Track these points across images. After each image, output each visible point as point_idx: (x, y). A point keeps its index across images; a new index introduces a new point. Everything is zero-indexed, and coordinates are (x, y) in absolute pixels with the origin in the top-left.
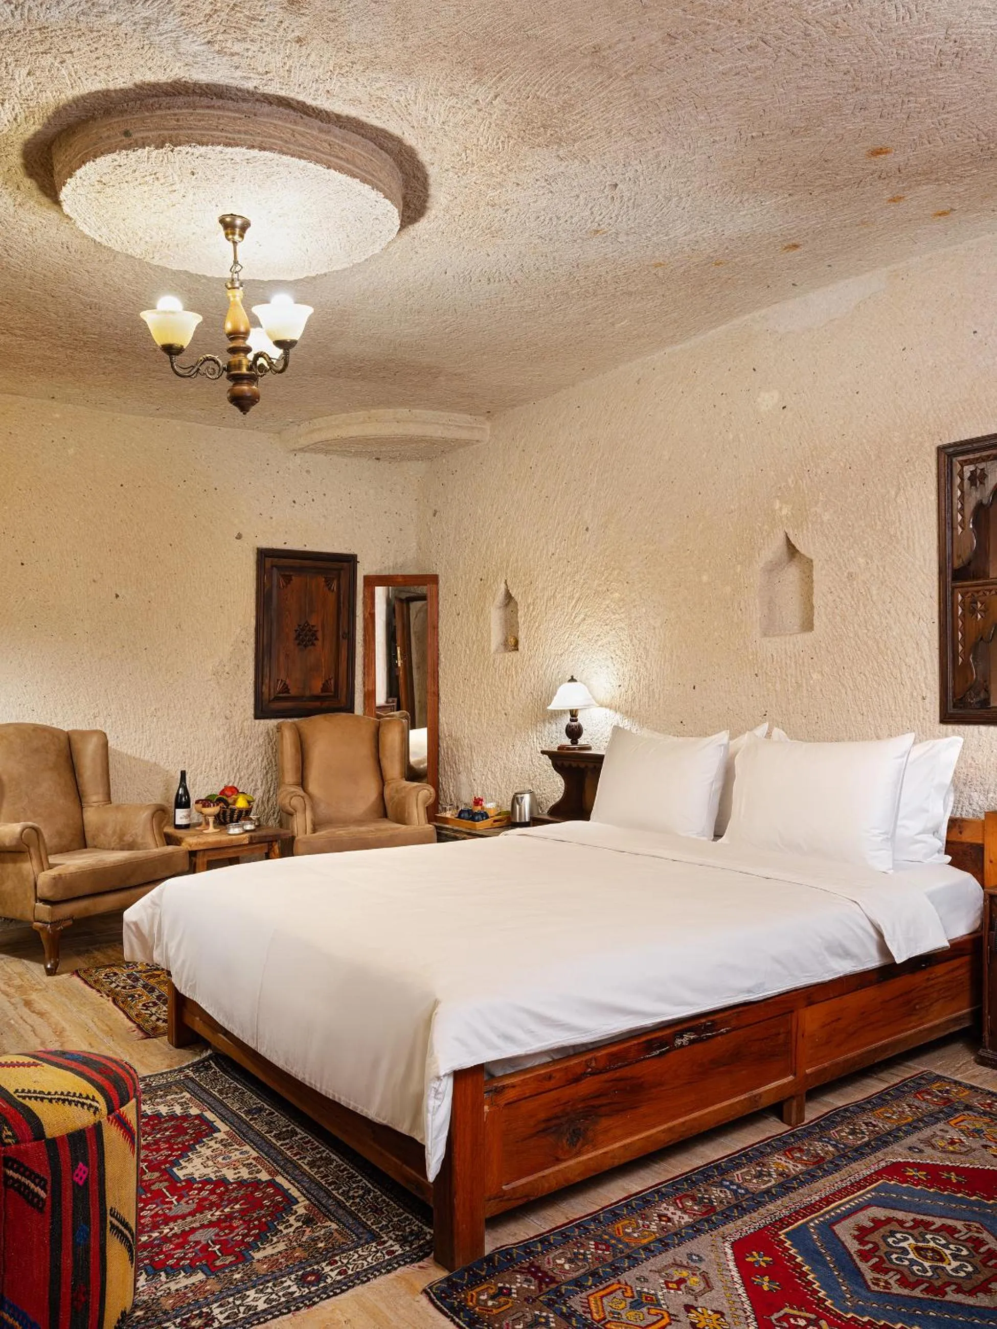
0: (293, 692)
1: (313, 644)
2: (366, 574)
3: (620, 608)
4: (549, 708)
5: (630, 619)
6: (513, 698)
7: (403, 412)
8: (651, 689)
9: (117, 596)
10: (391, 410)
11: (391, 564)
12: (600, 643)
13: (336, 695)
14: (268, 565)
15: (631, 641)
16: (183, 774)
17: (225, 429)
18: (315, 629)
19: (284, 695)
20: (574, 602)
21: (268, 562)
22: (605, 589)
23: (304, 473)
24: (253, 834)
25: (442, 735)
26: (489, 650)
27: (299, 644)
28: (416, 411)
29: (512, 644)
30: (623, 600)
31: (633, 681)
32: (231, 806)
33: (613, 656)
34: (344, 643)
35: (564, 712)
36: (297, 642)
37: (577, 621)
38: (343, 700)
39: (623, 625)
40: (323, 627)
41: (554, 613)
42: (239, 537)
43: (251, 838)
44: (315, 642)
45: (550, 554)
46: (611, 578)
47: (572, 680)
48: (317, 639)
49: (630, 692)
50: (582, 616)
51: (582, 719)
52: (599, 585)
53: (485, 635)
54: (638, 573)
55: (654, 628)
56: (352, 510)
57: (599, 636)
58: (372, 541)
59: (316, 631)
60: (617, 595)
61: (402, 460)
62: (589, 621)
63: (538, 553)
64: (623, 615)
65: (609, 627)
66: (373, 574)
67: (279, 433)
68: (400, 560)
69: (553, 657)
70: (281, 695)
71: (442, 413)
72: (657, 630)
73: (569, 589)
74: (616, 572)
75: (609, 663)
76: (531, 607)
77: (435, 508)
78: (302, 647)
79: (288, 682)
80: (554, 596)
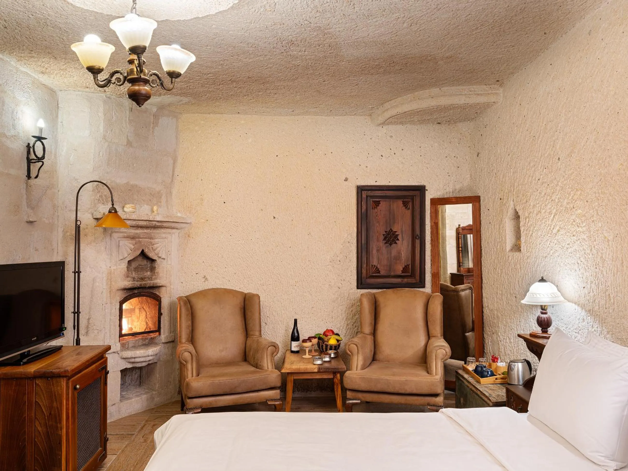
0: (382, 273)
1: (396, 243)
2: (432, 197)
3: (582, 222)
4: (523, 302)
5: (590, 231)
6: (519, 286)
7: (435, 91)
8: (607, 293)
9: (274, 218)
10: (427, 91)
11: (451, 190)
12: (570, 250)
13: (412, 275)
14: (364, 196)
15: (591, 250)
16: (296, 321)
17: (337, 117)
18: (397, 233)
19: (376, 274)
20: (552, 216)
21: (364, 194)
22: (572, 206)
23: (389, 138)
24: (320, 366)
25: (484, 306)
26: (506, 249)
27: (386, 243)
28: (445, 89)
29: (517, 248)
30: (584, 216)
31: (593, 285)
32: (326, 343)
33: (579, 262)
34: (418, 242)
35: (536, 306)
36: (385, 241)
37: (555, 231)
38: (418, 277)
39: (585, 237)
40: (402, 232)
41: (540, 225)
42: (346, 180)
43: (319, 369)
44: (397, 242)
45: (537, 179)
46: (575, 197)
47: (542, 280)
48: (398, 240)
49: (592, 294)
50: (558, 228)
51: (550, 313)
52: (568, 203)
53: (503, 239)
54: (595, 193)
55: (608, 241)
56: (422, 157)
57: (568, 244)
58: (437, 176)
59: (397, 235)
60: (579, 211)
61: (455, 123)
62: (562, 232)
63: (530, 178)
64: (584, 229)
65: (575, 238)
66: (437, 197)
67: (371, 115)
68: (458, 187)
69: (541, 258)
70: (374, 274)
71: (464, 87)
72: (610, 243)
73: (549, 206)
74: (579, 193)
75: (576, 267)
76: (527, 220)
77: (478, 151)
78: (387, 244)
79: (379, 267)
80: (540, 212)
